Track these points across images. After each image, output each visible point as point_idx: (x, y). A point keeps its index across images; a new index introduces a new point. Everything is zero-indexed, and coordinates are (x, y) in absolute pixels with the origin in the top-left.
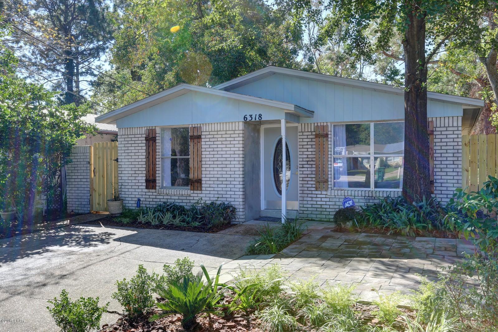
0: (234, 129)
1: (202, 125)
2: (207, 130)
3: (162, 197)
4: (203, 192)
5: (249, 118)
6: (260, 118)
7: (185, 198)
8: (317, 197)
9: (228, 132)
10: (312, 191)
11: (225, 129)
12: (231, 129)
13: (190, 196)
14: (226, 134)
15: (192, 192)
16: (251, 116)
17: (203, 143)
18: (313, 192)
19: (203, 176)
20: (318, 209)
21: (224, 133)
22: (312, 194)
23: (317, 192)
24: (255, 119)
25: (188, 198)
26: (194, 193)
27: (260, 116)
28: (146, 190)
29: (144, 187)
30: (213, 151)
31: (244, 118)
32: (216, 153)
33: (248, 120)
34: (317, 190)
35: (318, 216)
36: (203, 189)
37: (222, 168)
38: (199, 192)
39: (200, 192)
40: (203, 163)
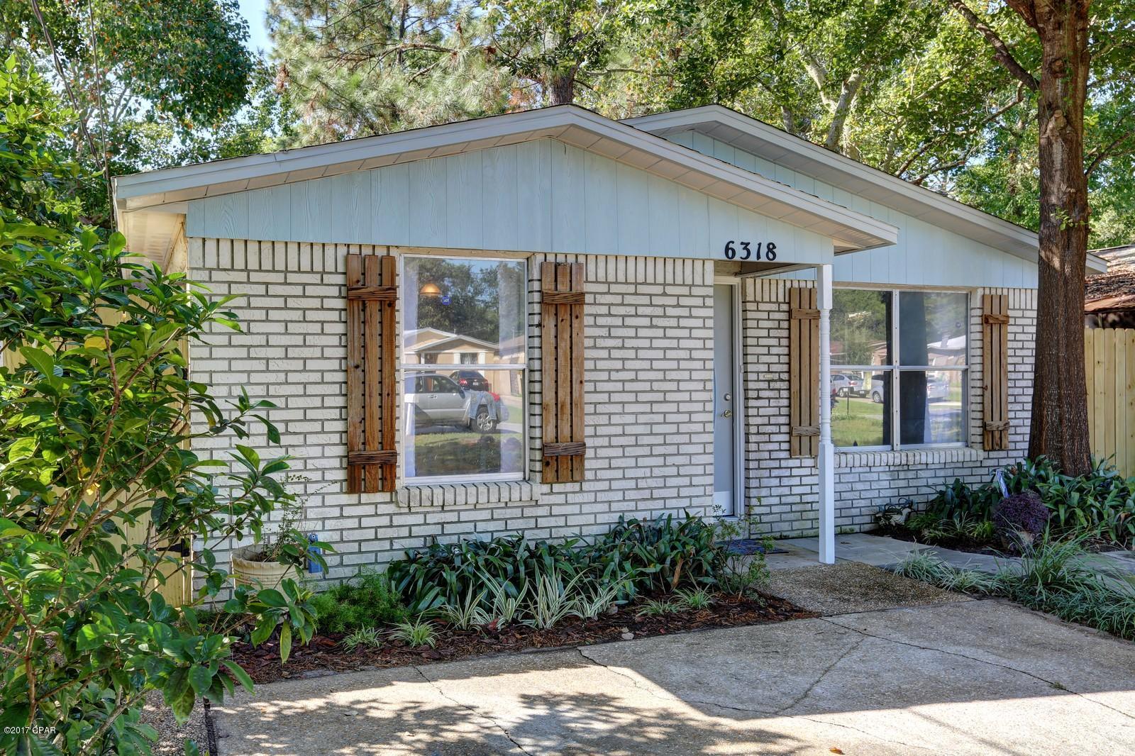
0: (688, 281)
1: (582, 259)
2: (601, 277)
3: (420, 519)
4: (586, 486)
5: (741, 253)
6: (771, 256)
7: (518, 512)
8: (791, 476)
9: (669, 290)
10: (780, 459)
11: (660, 280)
12: (679, 280)
13: (537, 505)
14: (664, 294)
15: (546, 488)
16: (746, 245)
17: (588, 321)
18: (784, 464)
19: (589, 431)
20: (794, 508)
21: (659, 290)
22: (780, 468)
23: (791, 463)
24: (759, 257)
25: (528, 512)
26: (552, 493)
27: (771, 248)
28: (345, 499)
29: (336, 487)
30: (623, 347)
31: (727, 249)
32: (631, 354)
33: (737, 258)
34: (791, 458)
35: (796, 525)
36: (589, 475)
37: (652, 403)
38: (569, 487)
39: (576, 486)
40: (588, 387)
